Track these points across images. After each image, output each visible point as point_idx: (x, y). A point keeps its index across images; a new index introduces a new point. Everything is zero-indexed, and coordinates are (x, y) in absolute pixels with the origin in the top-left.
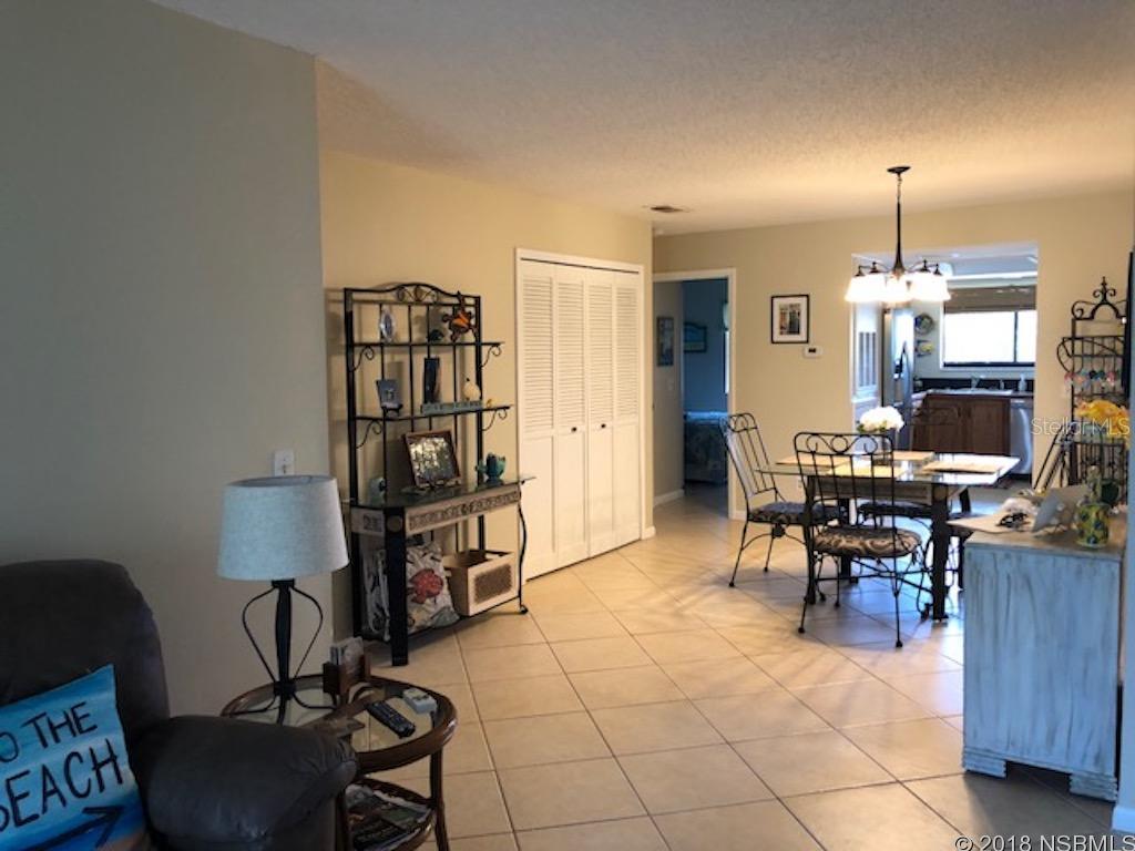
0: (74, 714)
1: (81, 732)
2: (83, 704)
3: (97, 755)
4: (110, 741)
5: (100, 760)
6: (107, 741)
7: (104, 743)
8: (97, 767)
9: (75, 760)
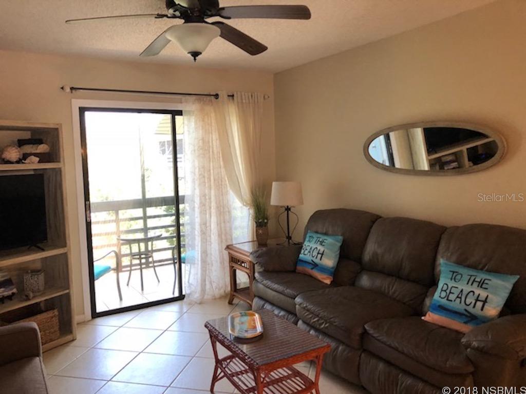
0: (484, 281)
1: (481, 287)
2: (490, 280)
3: (480, 296)
4: (489, 297)
5: (479, 299)
6: (488, 296)
7: (486, 296)
8: (477, 300)
9: (472, 293)
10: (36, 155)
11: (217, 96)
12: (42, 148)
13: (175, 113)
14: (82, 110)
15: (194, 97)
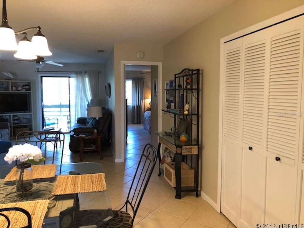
10: (25, 89)
11: (81, 72)
12: (27, 87)
13: (69, 77)
14: (42, 77)
15: (74, 73)
